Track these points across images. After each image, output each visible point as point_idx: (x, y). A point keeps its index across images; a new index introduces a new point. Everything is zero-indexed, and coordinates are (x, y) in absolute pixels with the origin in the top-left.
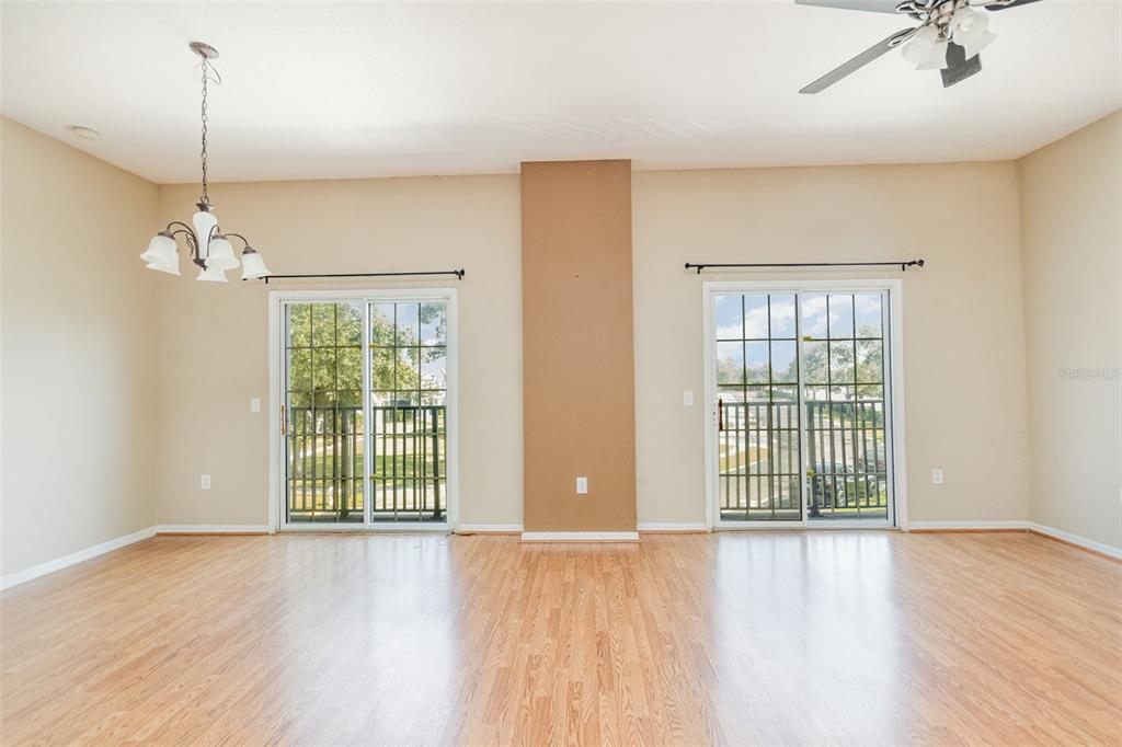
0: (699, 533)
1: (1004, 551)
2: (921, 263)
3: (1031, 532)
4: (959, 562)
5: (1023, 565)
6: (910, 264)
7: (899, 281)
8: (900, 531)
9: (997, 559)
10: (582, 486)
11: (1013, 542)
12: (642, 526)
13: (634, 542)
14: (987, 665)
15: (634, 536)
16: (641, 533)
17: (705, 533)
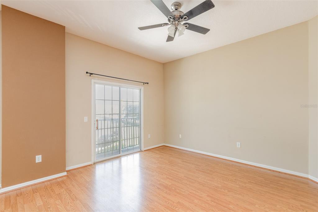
0: (89, 165)
1: (163, 152)
2: (148, 83)
3: (164, 146)
4: (157, 156)
5: (167, 154)
6: (145, 83)
7: (143, 87)
8: (142, 151)
9: (163, 154)
10: (39, 159)
11: (163, 149)
12: (67, 169)
13: (65, 176)
14: (176, 181)
15: (65, 173)
16: (67, 171)
17: (91, 165)
